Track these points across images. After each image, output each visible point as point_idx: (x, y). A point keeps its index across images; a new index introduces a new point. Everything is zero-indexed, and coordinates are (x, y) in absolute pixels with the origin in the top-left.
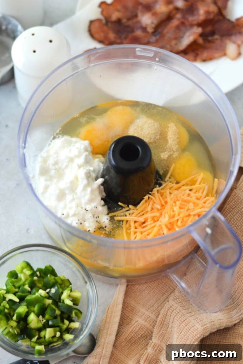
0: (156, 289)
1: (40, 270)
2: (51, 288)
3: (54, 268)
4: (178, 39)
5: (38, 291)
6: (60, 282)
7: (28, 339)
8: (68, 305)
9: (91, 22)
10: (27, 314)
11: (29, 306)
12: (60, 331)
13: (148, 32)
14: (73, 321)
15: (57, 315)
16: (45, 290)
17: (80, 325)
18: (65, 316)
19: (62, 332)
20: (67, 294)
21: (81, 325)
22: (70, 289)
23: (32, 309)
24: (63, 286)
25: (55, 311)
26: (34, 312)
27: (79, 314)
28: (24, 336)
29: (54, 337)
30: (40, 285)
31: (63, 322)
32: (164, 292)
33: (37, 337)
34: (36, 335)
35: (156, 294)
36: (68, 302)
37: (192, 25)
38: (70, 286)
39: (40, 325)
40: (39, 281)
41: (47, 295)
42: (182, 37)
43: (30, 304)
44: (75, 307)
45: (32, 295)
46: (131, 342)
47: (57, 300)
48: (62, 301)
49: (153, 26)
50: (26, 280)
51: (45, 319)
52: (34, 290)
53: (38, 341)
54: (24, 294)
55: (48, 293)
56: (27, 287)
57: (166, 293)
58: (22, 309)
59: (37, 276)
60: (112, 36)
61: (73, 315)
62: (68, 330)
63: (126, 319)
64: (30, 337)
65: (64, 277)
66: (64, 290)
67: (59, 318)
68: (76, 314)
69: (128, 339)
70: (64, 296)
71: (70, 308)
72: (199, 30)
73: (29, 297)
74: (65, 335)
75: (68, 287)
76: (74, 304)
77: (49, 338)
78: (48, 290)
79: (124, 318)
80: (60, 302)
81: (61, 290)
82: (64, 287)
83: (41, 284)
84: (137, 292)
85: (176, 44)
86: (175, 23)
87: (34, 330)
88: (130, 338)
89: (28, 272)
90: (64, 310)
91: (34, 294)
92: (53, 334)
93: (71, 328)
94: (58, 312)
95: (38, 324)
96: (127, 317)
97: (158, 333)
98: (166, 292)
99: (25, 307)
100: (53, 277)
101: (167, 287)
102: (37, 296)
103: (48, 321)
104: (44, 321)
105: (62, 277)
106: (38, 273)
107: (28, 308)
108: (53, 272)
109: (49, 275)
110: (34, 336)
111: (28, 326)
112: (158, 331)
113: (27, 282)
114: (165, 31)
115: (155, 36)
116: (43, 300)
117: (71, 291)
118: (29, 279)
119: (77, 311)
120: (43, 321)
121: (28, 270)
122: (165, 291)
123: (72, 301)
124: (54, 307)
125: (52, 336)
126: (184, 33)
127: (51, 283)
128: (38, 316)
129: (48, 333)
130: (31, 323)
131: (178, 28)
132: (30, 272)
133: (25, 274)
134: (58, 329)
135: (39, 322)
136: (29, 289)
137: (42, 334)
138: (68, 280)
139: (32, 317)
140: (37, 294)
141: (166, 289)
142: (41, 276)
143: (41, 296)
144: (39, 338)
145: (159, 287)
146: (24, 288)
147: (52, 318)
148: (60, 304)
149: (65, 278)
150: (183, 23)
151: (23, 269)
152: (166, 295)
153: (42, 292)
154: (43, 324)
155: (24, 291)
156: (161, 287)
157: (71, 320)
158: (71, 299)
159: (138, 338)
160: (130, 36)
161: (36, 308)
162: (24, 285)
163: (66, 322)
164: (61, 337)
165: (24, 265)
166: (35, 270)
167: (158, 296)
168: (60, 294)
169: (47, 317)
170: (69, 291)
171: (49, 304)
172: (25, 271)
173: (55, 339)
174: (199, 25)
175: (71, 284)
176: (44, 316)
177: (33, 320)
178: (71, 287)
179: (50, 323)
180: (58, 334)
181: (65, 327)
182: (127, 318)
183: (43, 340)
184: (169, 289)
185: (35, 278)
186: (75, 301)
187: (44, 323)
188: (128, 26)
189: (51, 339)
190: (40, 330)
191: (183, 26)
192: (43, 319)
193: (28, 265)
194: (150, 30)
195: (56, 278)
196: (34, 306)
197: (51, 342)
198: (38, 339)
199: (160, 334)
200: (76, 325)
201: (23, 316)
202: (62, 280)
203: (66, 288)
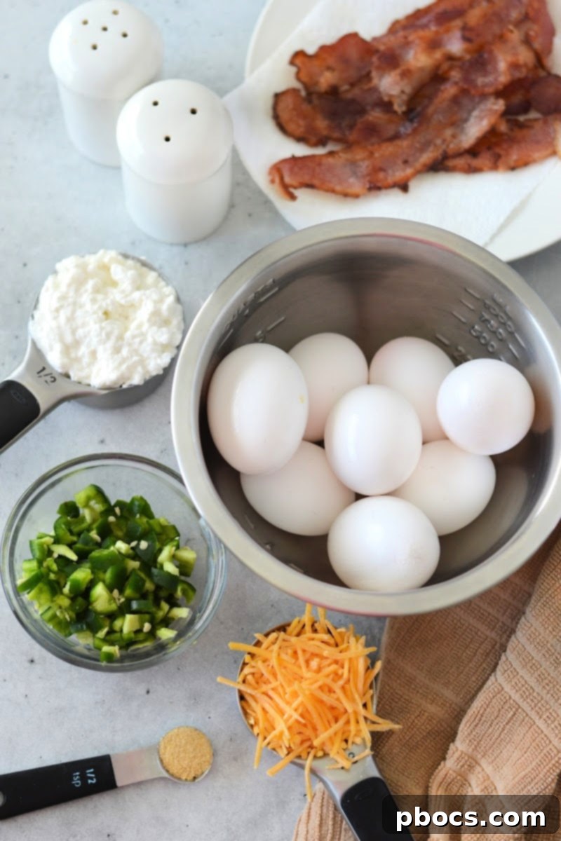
0: (451, 638)
1: (120, 504)
2: (139, 539)
3: (149, 502)
4: (458, 124)
5: (114, 543)
6: (158, 529)
7: (89, 633)
8: (169, 574)
9: (278, 97)
10: (92, 584)
11: (96, 571)
12: (152, 621)
13: (395, 112)
14: (178, 606)
15: (147, 591)
16: (129, 543)
17: (189, 613)
18: (163, 594)
19: (157, 624)
20: (170, 552)
21: (192, 613)
22: (175, 543)
23: (101, 575)
24: (164, 537)
25: (143, 582)
26: (104, 582)
27: (191, 593)
28: (82, 627)
29: (139, 631)
30: (120, 534)
31: (158, 605)
32: (467, 643)
33: (106, 630)
34: (106, 626)
35: (452, 649)
36: (170, 568)
37: (484, 96)
38: (177, 538)
39: (114, 607)
40: (117, 524)
41: (131, 552)
42: (466, 120)
43: (98, 567)
44: (183, 578)
45: (102, 550)
46: (409, 745)
47: (149, 562)
48: (158, 566)
49: (405, 97)
50: (94, 521)
51: (123, 596)
52: (108, 541)
53: (108, 638)
54: (87, 548)
55: (133, 548)
56: (94, 535)
57: (471, 646)
58: (82, 575)
59: (115, 515)
60: (322, 124)
61: (179, 593)
62: (167, 622)
63: (396, 700)
64: (94, 629)
65: (166, 520)
66: (163, 544)
67: (151, 597)
68: (184, 592)
69: (405, 741)
70: (164, 556)
71: (173, 580)
72: (500, 105)
73: (96, 554)
74: (159, 629)
75: (172, 540)
76: (182, 573)
77: (129, 633)
78: (134, 544)
79: (393, 700)
80: (156, 567)
81: (158, 545)
82: (166, 540)
83: (121, 530)
84: (417, 646)
85: (454, 136)
86: (449, 90)
87: (102, 616)
88: (407, 738)
89: (99, 507)
90: (161, 583)
91: (108, 548)
92: (137, 627)
93: (172, 619)
94: (149, 586)
95: (110, 604)
96: (399, 697)
97: (469, 734)
98: (470, 643)
99: (89, 571)
100: (145, 520)
101: (473, 633)
102: (113, 551)
103: (129, 601)
104: (122, 600)
105: (162, 521)
106: (117, 510)
107: (93, 572)
108: (146, 510)
109: (138, 516)
110: (100, 628)
111: (90, 607)
112: (469, 731)
113: (95, 526)
114: (430, 110)
115: (411, 121)
116: (123, 560)
117: (178, 547)
118: (100, 521)
119: (186, 586)
120: (119, 599)
121: (97, 503)
122: (469, 640)
123: (177, 567)
124: (143, 575)
125: (135, 629)
126: (470, 112)
127: (140, 530)
128: (110, 589)
129: (128, 624)
130: (95, 601)
131: (455, 100)
132: (103, 506)
133: (92, 509)
134: (147, 616)
135: (112, 601)
136: (97, 538)
137: (118, 624)
138: (174, 528)
139: (99, 591)
140: (112, 548)
141: (471, 637)
142: (122, 516)
143: (120, 553)
144: (111, 632)
145: (458, 634)
146: (89, 536)
147: (137, 595)
148: (155, 571)
149: (169, 523)
150: (464, 92)
151: (89, 499)
152: (471, 650)
153: (121, 546)
154: (119, 605)
155: (89, 541)
156: (460, 634)
157: (173, 603)
158: (178, 563)
159: (421, 736)
160: (360, 121)
161: (108, 575)
162: (89, 529)
163: (165, 606)
164: (152, 634)
165: (92, 492)
166: (113, 502)
167: (456, 652)
168: (155, 552)
169: (128, 592)
170: (174, 548)
171: (134, 570)
172: (92, 503)
173: (141, 637)
174: (499, 94)
175: (178, 535)
176: (121, 592)
177: (101, 597)
178: (178, 541)
179: (135, 605)
180: (147, 627)
181: (161, 614)
182: (399, 699)
183: (117, 635)
184: (477, 637)
185: (112, 519)
186: (184, 567)
187: (122, 604)
188: (353, 101)
189: (133, 635)
190: (112, 616)
191: (467, 97)
192: (120, 597)
193: (99, 493)
194: (399, 107)
195: (151, 521)
196: (105, 572)
197: (134, 640)
198: (108, 633)
199: (472, 736)
200: (182, 613)
201: (84, 587)
202: (163, 528)
203: (169, 542)
